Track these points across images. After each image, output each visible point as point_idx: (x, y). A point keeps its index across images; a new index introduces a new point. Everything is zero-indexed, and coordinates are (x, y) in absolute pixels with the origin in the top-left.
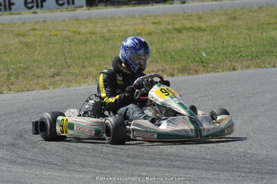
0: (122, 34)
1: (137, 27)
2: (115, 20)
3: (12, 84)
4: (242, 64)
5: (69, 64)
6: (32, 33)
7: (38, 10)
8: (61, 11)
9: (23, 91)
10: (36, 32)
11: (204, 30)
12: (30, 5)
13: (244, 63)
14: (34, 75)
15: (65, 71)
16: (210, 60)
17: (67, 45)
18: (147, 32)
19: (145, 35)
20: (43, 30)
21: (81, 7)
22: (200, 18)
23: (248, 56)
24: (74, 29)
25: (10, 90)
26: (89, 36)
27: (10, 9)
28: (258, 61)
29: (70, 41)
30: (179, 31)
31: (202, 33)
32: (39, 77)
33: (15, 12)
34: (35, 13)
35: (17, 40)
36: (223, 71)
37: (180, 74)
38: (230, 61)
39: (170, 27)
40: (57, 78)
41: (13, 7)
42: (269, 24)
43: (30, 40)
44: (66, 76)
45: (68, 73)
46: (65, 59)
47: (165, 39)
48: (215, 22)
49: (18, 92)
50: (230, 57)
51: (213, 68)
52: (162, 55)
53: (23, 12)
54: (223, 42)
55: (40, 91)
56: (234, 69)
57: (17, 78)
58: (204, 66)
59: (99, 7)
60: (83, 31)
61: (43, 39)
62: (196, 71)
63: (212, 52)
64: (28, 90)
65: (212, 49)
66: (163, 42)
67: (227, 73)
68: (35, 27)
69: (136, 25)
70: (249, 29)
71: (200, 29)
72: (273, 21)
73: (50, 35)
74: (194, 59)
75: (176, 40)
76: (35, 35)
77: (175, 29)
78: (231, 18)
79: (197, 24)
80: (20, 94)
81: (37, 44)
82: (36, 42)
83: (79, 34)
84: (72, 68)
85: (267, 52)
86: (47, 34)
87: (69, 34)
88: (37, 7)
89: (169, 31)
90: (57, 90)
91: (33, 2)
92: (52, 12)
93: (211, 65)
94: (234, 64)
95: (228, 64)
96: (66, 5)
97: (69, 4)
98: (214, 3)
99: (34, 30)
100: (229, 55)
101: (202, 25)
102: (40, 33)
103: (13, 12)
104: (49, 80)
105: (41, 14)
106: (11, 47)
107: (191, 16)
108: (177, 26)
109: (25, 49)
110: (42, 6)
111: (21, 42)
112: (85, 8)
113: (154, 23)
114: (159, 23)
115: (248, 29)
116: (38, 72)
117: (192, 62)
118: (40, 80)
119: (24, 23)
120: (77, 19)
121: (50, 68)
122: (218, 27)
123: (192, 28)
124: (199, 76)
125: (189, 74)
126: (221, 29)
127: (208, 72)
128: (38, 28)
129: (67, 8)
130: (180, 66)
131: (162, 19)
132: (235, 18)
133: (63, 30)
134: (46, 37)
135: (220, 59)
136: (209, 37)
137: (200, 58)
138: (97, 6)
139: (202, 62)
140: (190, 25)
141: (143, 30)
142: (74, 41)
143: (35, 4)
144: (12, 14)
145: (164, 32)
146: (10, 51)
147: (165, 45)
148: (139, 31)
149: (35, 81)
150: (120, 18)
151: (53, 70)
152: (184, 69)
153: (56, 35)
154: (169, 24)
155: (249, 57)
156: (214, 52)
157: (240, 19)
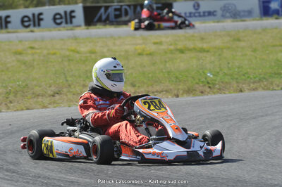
0: (122, 53)
1: (138, 47)
2: (115, 39)
3: (11, 102)
4: (250, 86)
5: (70, 83)
6: (30, 51)
7: (35, 29)
8: (59, 30)
9: (22, 110)
10: (34, 51)
11: (208, 51)
12: (26, 24)
13: (252, 85)
14: (33, 94)
15: (65, 90)
16: (216, 81)
17: (66, 63)
18: (148, 52)
19: (147, 55)
20: (41, 48)
21: (79, 26)
22: (202, 39)
23: (255, 78)
24: (73, 48)
25: (8, 108)
26: (88, 55)
27: (6, 27)
28: (265, 83)
29: (69, 60)
30: (182, 51)
31: (205, 54)
32: (38, 95)
33: (12, 31)
34: (32, 31)
35: (14, 58)
36: (230, 93)
37: (185, 95)
38: (237, 82)
39: (172, 47)
40: (57, 97)
41: (9, 25)
42: (274, 46)
43: (28, 58)
44: (67, 95)
45: (69, 92)
46: (66, 77)
47: (167, 60)
48: (218, 43)
49: (17, 110)
50: (237, 79)
51: (219, 89)
52: (166, 75)
53: (19, 30)
54: (229, 63)
55: (41, 110)
56: (241, 91)
57: (15, 96)
58: (209, 87)
59: (98, 26)
60: (82, 49)
61: (42, 58)
62: (202, 92)
63: (218, 73)
64: (28, 109)
65: (218, 70)
66: (166, 62)
67: (234, 95)
68: (32, 45)
69: (137, 44)
70: (254, 50)
71: (202, 50)
72: (278, 43)
73: (49, 54)
74: (199, 80)
75: (178, 60)
76: (33, 54)
77: (177, 50)
78: (234, 40)
79: (199, 45)
80: (20, 113)
81: (35, 63)
82: (34, 60)
83: (78, 52)
84: (72, 87)
85: (275, 74)
86: (45, 52)
87: (67, 53)
88: (34, 25)
89: (171, 52)
90: (57, 109)
91: (29, 20)
92: (50, 31)
93: (217, 86)
94: (240, 85)
95: (235, 86)
96: (64, 24)
97: (66, 23)
98: (216, 24)
99: (32, 48)
100: (236, 76)
101: (205, 46)
102: (38, 51)
103: (9, 30)
104: (49, 98)
105: (38, 33)
106: (9, 65)
107: (193, 36)
108: (179, 47)
109: (23, 67)
110: (39, 25)
111: (18, 61)
112: (83, 27)
113: (155, 43)
114: (160, 43)
115: (252, 51)
116: (38, 90)
117: (197, 83)
118: (40, 99)
119: (21, 41)
120: (75, 38)
121: (50, 87)
122: (222, 49)
123: (194, 49)
124: (206, 97)
125: (195, 95)
126: (225, 50)
127: (214, 93)
128: (36, 46)
129: (64, 27)
130: (185, 87)
131: (163, 39)
132: (239, 40)
133: (62, 49)
134: (44, 56)
135: (226, 80)
136: (213, 58)
137: (206, 79)
138: (95, 25)
139: (208, 83)
140: (192, 46)
141: (144, 50)
142: (72, 60)
143: (32, 23)
144: (9, 32)
145: (166, 52)
146: (8, 69)
147: (168, 65)
148: (139, 51)
149: (35, 100)
150: (120, 38)
151: (53, 88)
152: (189, 89)
153: (54, 54)
154: (171, 45)
155: (257, 79)
156: (220, 73)
157: (244, 41)
